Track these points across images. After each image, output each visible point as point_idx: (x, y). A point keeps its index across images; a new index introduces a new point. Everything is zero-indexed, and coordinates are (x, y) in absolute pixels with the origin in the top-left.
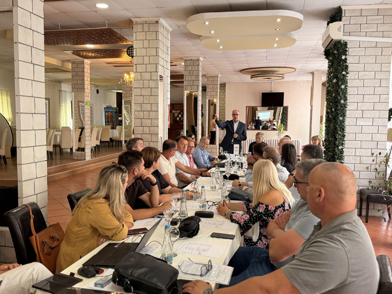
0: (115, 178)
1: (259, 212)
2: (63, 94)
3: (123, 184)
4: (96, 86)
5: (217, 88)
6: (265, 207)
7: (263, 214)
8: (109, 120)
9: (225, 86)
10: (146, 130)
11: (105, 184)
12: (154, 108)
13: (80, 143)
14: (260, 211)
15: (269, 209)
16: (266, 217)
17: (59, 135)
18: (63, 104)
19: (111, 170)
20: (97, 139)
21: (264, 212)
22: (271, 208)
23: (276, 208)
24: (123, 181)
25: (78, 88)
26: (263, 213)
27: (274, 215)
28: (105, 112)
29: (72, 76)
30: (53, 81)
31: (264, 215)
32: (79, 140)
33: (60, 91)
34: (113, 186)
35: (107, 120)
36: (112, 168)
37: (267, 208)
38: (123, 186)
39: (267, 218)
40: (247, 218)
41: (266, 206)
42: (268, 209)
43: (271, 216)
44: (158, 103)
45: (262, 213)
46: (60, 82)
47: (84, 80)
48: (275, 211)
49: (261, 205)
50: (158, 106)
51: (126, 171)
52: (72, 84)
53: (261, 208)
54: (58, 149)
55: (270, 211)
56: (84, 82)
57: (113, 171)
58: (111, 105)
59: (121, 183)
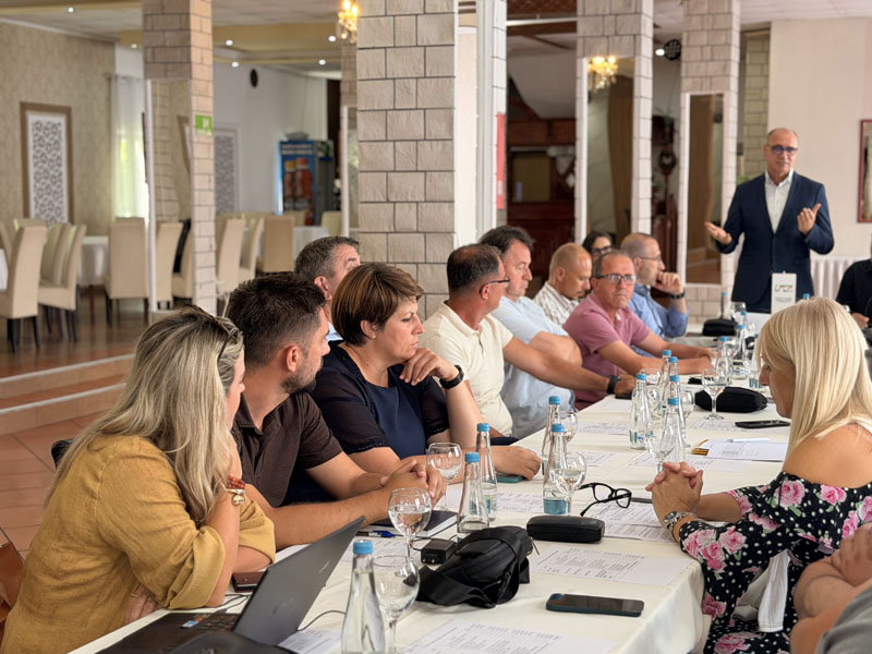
0: (193, 359)
1: (779, 508)
2: (121, 89)
3: (227, 383)
4: (246, 55)
5: (728, 45)
6: (803, 491)
7: (799, 520)
8: (299, 191)
9: (767, 38)
10: (407, 216)
11: (157, 385)
12: (437, 129)
13: (178, 279)
14: (785, 506)
15: (822, 497)
16: (807, 530)
17: (103, 246)
18: (122, 131)
19: (181, 329)
20: (244, 263)
21: (801, 508)
22: (831, 495)
23: (853, 497)
24: (227, 373)
25: (168, 61)
26: (798, 513)
27: (840, 523)
28: (284, 158)
29: (145, 16)
30: (82, 40)
31: (802, 522)
32: (177, 268)
33: (110, 79)
34: (186, 389)
35: (289, 192)
36: (183, 323)
37: (811, 496)
38: (227, 392)
39: (815, 533)
40: (737, 547)
41: (807, 485)
42: (815, 499)
43: (828, 526)
44: (451, 108)
45: (790, 513)
46: (107, 41)
47: (188, 30)
48: (846, 508)
49: (786, 482)
50: (452, 119)
51: (235, 335)
52: (146, 48)
53: (785, 494)
54: (100, 304)
55: (827, 504)
56: (189, 38)
57: (188, 334)
58: (306, 130)
59: (218, 381)
